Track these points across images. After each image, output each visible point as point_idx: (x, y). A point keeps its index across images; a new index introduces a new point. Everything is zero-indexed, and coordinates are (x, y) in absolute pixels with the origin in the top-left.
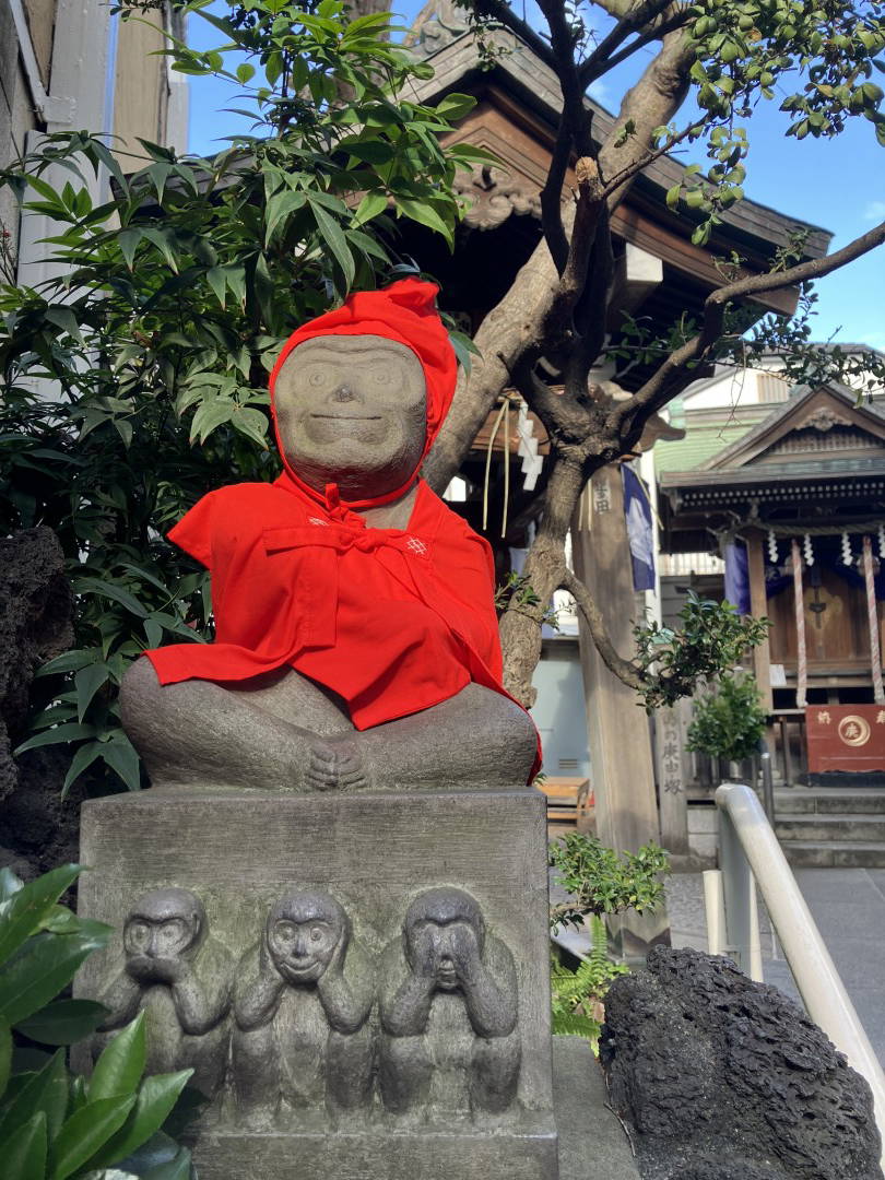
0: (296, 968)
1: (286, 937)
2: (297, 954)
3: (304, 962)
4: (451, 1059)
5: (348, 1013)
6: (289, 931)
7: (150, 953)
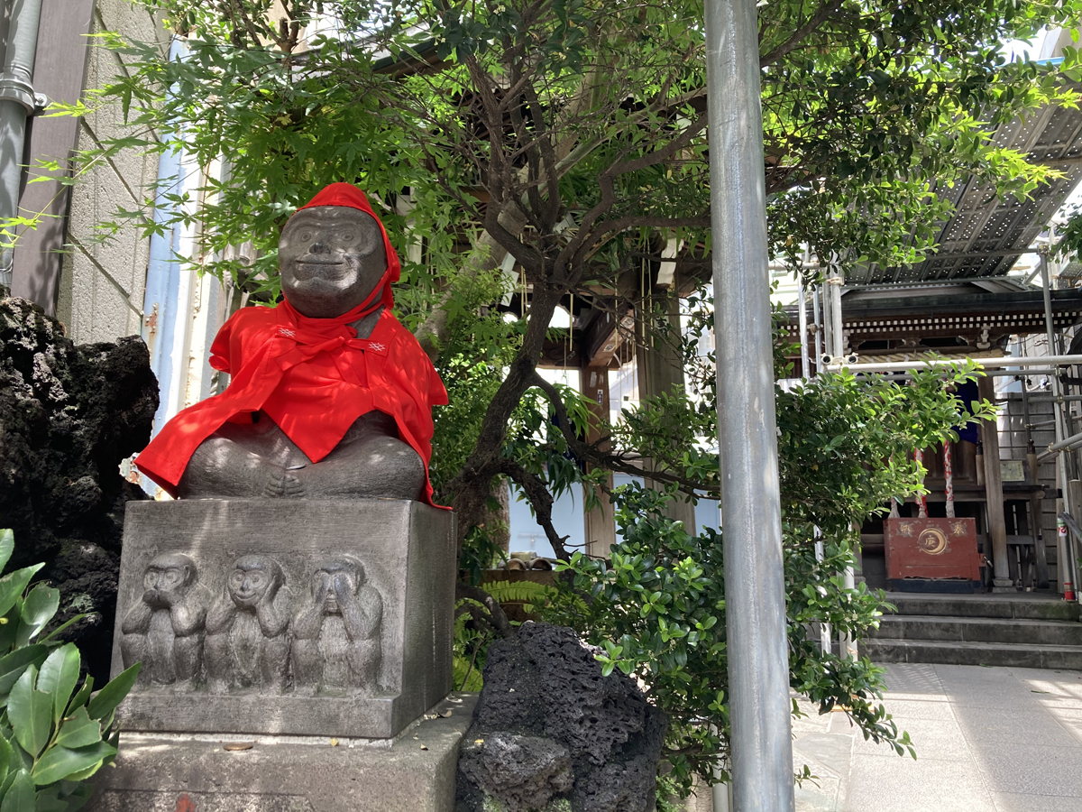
0: (242, 597)
1: (238, 579)
2: (242, 589)
3: (247, 593)
4: (335, 656)
5: (272, 625)
6: (240, 576)
7: (156, 587)
